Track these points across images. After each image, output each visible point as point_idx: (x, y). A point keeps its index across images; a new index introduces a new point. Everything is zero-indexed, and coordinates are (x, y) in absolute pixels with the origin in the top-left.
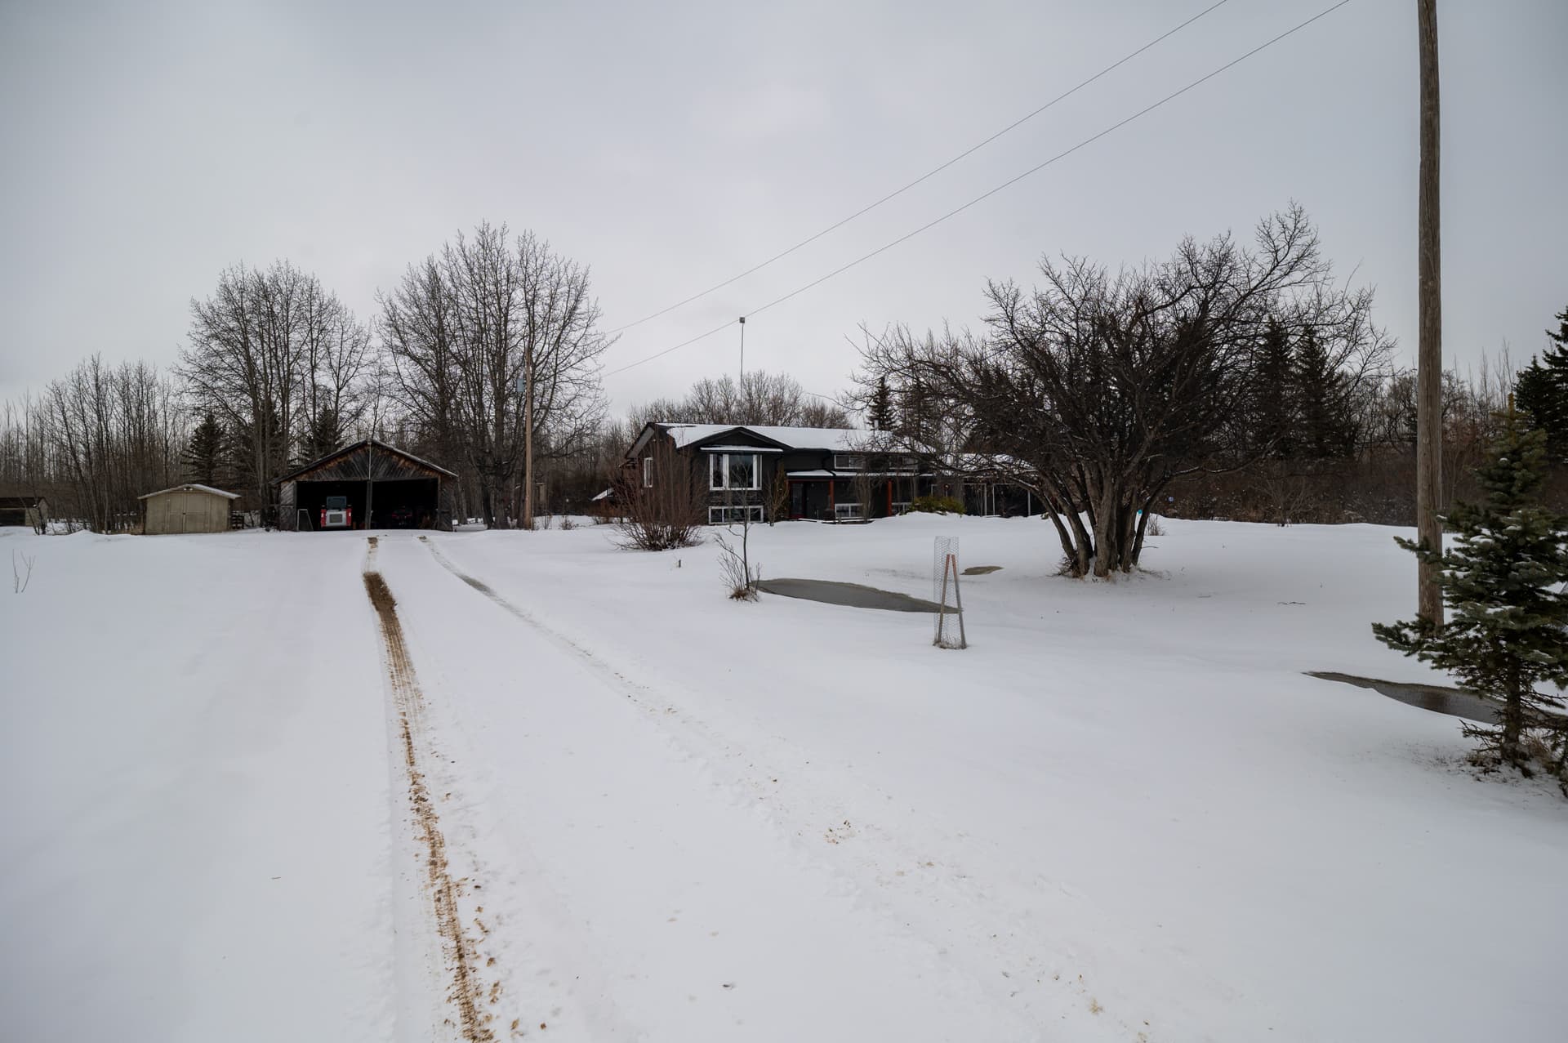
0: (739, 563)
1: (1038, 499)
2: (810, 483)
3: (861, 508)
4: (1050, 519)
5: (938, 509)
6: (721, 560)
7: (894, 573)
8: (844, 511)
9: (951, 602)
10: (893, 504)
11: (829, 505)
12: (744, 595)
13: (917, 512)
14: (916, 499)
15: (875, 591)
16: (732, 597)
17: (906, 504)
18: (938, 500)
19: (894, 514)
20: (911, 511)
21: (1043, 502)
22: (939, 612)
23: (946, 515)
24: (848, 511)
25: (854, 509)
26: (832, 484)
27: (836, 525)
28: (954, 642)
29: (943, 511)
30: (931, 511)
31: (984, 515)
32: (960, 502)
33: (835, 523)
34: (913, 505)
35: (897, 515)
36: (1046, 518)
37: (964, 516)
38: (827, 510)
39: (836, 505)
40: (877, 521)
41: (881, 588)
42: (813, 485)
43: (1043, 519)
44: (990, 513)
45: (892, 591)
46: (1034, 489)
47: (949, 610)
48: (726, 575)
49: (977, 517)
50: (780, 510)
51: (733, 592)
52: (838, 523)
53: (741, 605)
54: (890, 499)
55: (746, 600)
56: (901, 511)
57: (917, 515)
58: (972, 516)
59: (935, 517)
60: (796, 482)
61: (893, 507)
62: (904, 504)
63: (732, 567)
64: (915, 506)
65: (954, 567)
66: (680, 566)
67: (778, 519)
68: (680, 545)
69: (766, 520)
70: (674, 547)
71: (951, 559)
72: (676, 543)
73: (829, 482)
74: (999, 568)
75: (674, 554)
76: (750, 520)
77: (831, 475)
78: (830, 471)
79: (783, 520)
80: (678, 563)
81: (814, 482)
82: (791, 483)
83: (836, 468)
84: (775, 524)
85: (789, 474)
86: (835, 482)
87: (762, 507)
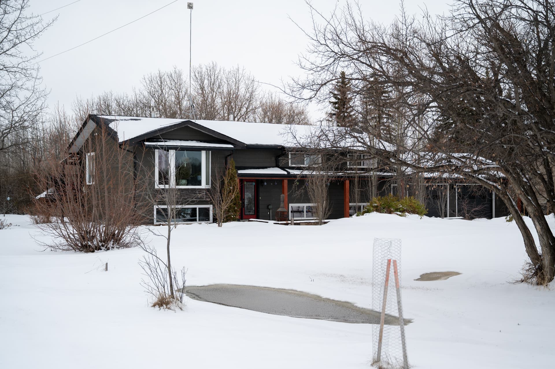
0: (163, 267)
1: (499, 198)
2: (262, 182)
3: (316, 208)
4: (514, 222)
5: (397, 210)
6: (144, 264)
7: (342, 278)
8: (299, 212)
9: (392, 310)
10: (351, 204)
11: (282, 205)
12: (167, 303)
13: (375, 212)
14: (374, 199)
15: (318, 298)
16: (154, 306)
17: (365, 204)
18: (398, 200)
19: (351, 215)
20: (368, 211)
21: (506, 201)
22: (378, 322)
23: (405, 216)
24: (303, 212)
25: (309, 210)
26: (286, 182)
27: (289, 226)
28: (394, 361)
29: (403, 211)
30: (390, 212)
31: (446, 216)
32: (420, 202)
33: (287, 224)
34: (371, 205)
35: (354, 216)
36: (510, 220)
37: (425, 218)
38: (280, 210)
39: (290, 205)
40: (333, 222)
41: (325, 295)
42: (265, 184)
43: (507, 221)
44: (452, 215)
45: (337, 299)
46: (496, 187)
47: (390, 320)
48: (147, 279)
49: (438, 218)
50: (228, 211)
51: (155, 300)
52: (291, 224)
53: (163, 313)
54: (347, 200)
55: (169, 308)
56: (359, 211)
57: (375, 215)
58: (433, 218)
59: (393, 218)
60: (248, 181)
61: (350, 208)
62: (362, 204)
63: (153, 272)
64: (373, 207)
65: (396, 272)
66: (107, 269)
67: (228, 219)
68: (115, 246)
69: (215, 220)
70: (108, 249)
71: (392, 264)
72: (110, 244)
73: (283, 181)
74: (457, 274)
75: (101, 256)
76: (199, 220)
77: (285, 173)
78: (283, 168)
79: (234, 220)
80: (104, 267)
81: (267, 181)
82: (241, 181)
83: (290, 165)
84: (224, 224)
85: (240, 172)
86: (288, 181)
87: (211, 207)
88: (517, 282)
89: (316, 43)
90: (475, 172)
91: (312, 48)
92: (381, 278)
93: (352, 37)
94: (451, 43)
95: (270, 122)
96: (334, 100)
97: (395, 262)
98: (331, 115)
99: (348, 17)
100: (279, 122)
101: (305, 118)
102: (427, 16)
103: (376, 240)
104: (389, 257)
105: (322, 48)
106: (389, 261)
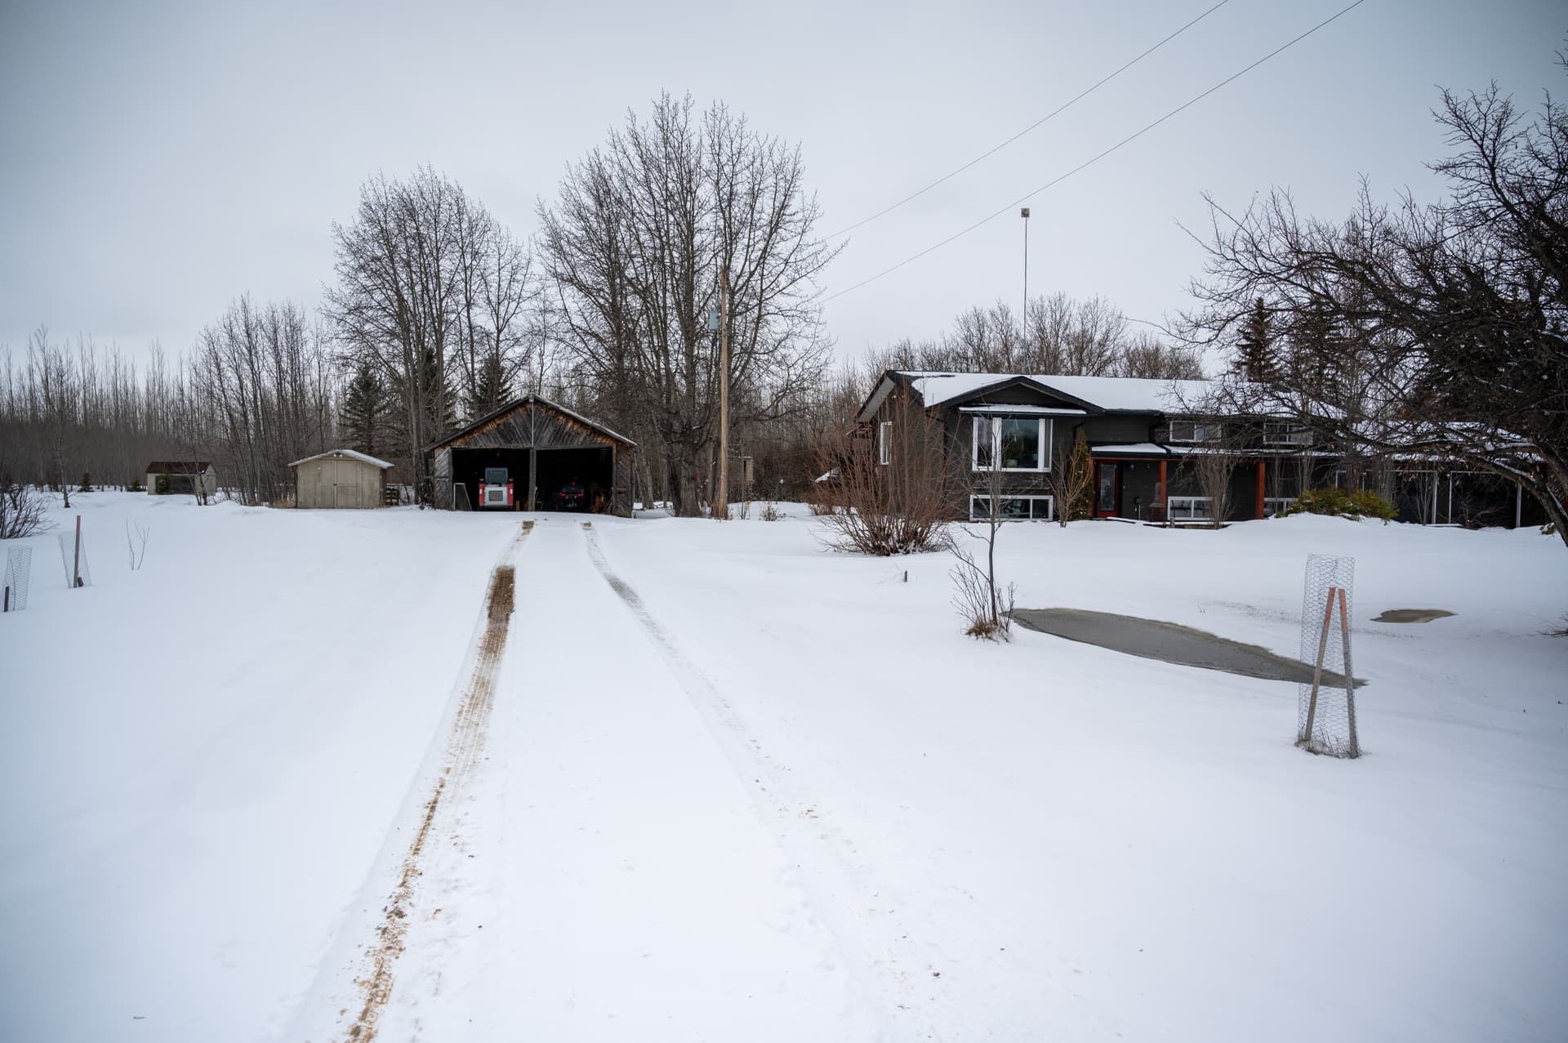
0: (983, 581)
1: (1532, 495)
2: (1128, 464)
3: (1210, 504)
4: (1557, 535)
5: (1344, 510)
6: (955, 576)
7: (1251, 611)
8: (1183, 509)
9: (1336, 665)
10: (1266, 499)
11: (1157, 497)
12: (987, 631)
13: (1307, 513)
14: (1306, 492)
15: (1210, 638)
16: (969, 633)
17: (1290, 500)
18: (1347, 495)
19: (1266, 516)
20: (1296, 511)
21: (1544, 502)
22: (1310, 681)
23: (1358, 520)
24: (1190, 509)
25: (1200, 507)
26: (1164, 465)
27: (1167, 530)
28: (1334, 743)
29: (1354, 513)
30: (1333, 514)
31: (1429, 522)
32: (1386, 499)
33: (1164, 526)
34: (1301, 502)
35: (1272, 518)
36: (1550, 531)
37: (1393, 524)
38: (1153, 505)
39: (1170, 499)
40: (1237, 527)
41: (1221, 634)
42: (1132, 467)
43: (1543, 533)
44: (1442, 520)
45: (1241, 641)
46: (1527, 480)
47: (1330, 679)
48: (962, 598)
49: (1416, 525)
50: (1074, 506)
51: (971, 625)
52: (1170, 526)
53: (981, 644)
54: (1261, 492)
55: (990, 638)
56: (1280, 511)
57: (1306, 519)
58: (1407, 525)
59: (1339, 522)
60: (1105, 462)
61: (1266, 505)
62: (1285, 500)
63: (969, 586)
64: (1304, 504)
65: (1343, 608)
66: (906, 580)
67: (1075, 517)
68: (917, 548)
69: (1056, 518)
70: (908, 552)
71: (1337, 595)
72: (911, 546)
73: (1159, 463)
74: (1448, 614)
75: (899, 561)
76: (1033, 517)
77: (1164, 451)
78: (1160, 445)
79: (1084, 518)
80: (903, 576)
81: (1134, 463)
82: (1097, 463)
83: (1171, 440)
84: (1069, 524)
85: (1094, 449)
86: (1168, 463)
87: (1051, 498)
88: (1560, 633)
89: (1218, 258)
90: (1487, 453)
91: (1213, 266)
92: (1317, 615)
93: (1279, 245)
94: (1452, 247)
95: (1141, 375)
96: (1244, 342)
97: (1342, 592)
98: (1238, 365)
99: (1273, 215)
100: (1154, 376)
101: (1196, 369)
102: (1410, 206)
103: (1311, 557)
104: (1333, 584)
105: (1228, 265)
106: (1332, 590)
